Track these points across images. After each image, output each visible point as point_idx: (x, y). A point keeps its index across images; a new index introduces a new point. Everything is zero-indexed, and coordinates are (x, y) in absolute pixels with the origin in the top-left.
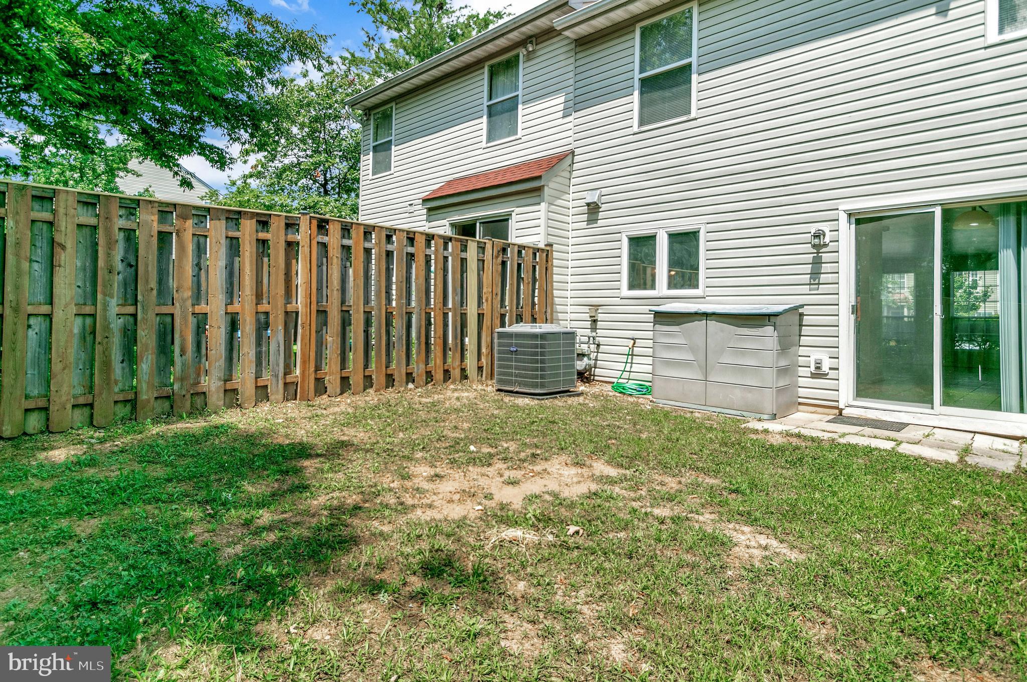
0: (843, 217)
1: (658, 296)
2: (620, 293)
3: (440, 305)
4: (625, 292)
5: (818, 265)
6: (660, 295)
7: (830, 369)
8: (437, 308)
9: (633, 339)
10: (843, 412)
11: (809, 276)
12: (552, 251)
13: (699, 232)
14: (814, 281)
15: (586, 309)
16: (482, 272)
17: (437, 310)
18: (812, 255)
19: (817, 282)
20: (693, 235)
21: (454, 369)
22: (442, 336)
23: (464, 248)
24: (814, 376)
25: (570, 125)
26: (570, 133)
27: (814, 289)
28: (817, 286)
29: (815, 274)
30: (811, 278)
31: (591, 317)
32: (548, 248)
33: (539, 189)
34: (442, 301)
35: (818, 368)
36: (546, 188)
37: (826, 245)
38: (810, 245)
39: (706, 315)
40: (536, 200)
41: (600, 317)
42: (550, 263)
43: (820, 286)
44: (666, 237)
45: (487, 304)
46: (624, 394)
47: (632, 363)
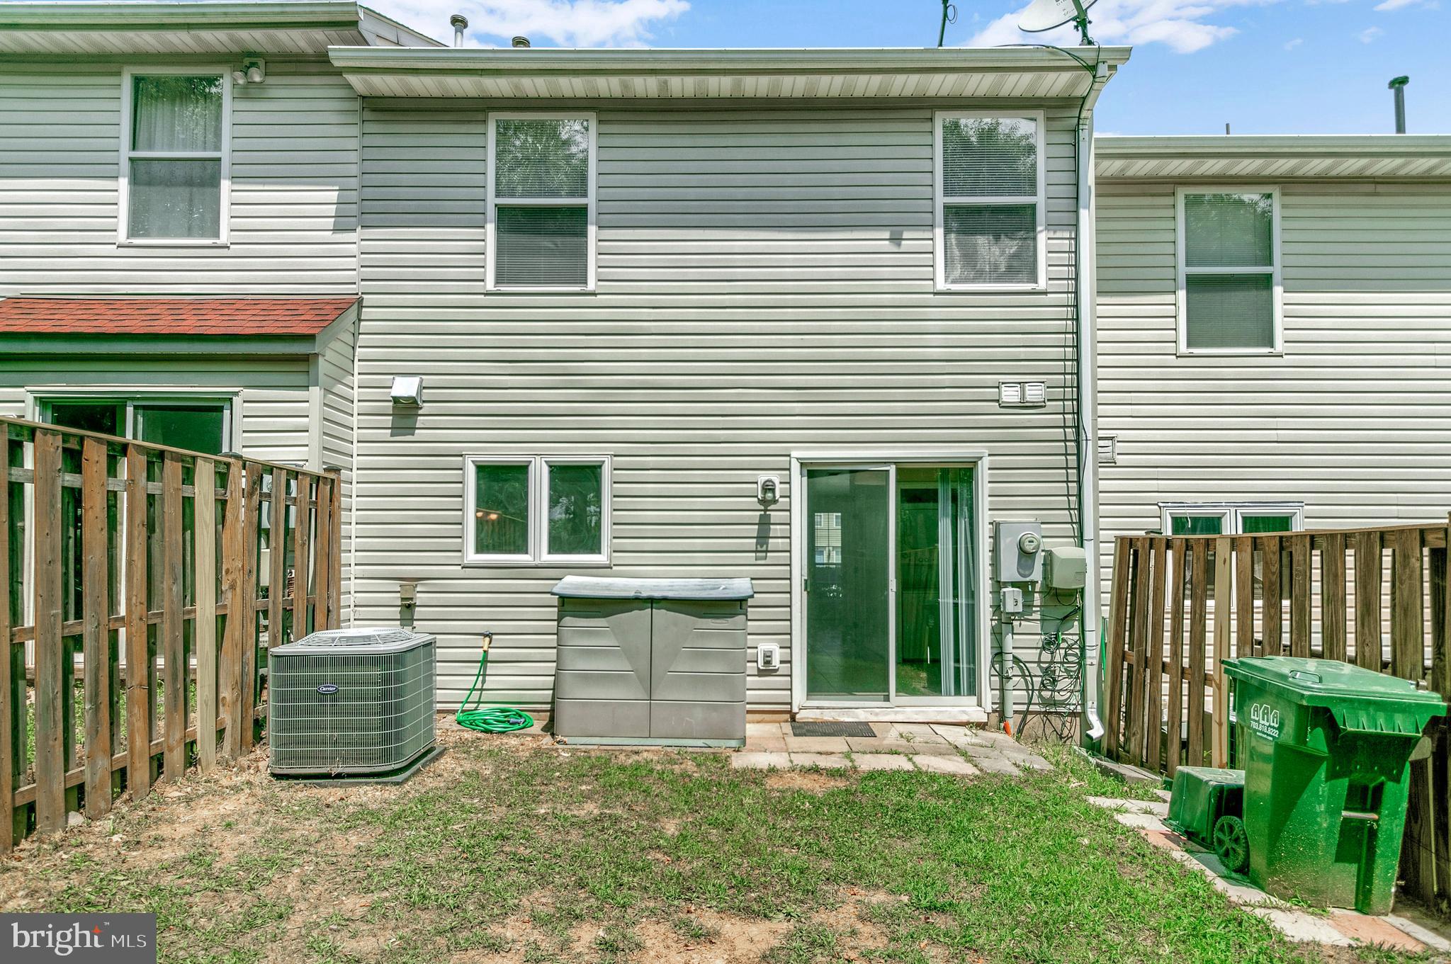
0: (796, 467)
1: (533, 563)
2: (462, 557)
3: (140, 610)
4: (472, 557)
5: (766, 527)
6: (537, 562)
7: (782, 662)
8: (135, 616)
9: (486, 636)
10: (798, 716)
11: (755, 540)
12: (340, 481)
13: (600, 467)
14: (761, 547)
15: (395, 586)
16: (220, 527)
17: (136, 621)
18: (759, 513)
19: (764, 548)
20: (592, 472)
21: (171, 750)
22: (145, 682)
23: (189, 476)
24: (761, 673)
25: (353, 249)
26: (351, 263)
27: (761, 558)
28: (764, 554)
29: (763, 537)
30: (757, 543)
31: (403, 599)
32: (332, 476)
33: (307, 359)
34: (144, 600)
35: (767, 663)
36: (321, 359)
37: (775, 501)
38: (756, 499)
39: (652, 602)
40: (300, 379)
41: (420, 598)
42: (336, 504)
43: (769, 554)
44: (546, 469)
45: (234, 595)
46: (491, 732)
47: (484, 675)
